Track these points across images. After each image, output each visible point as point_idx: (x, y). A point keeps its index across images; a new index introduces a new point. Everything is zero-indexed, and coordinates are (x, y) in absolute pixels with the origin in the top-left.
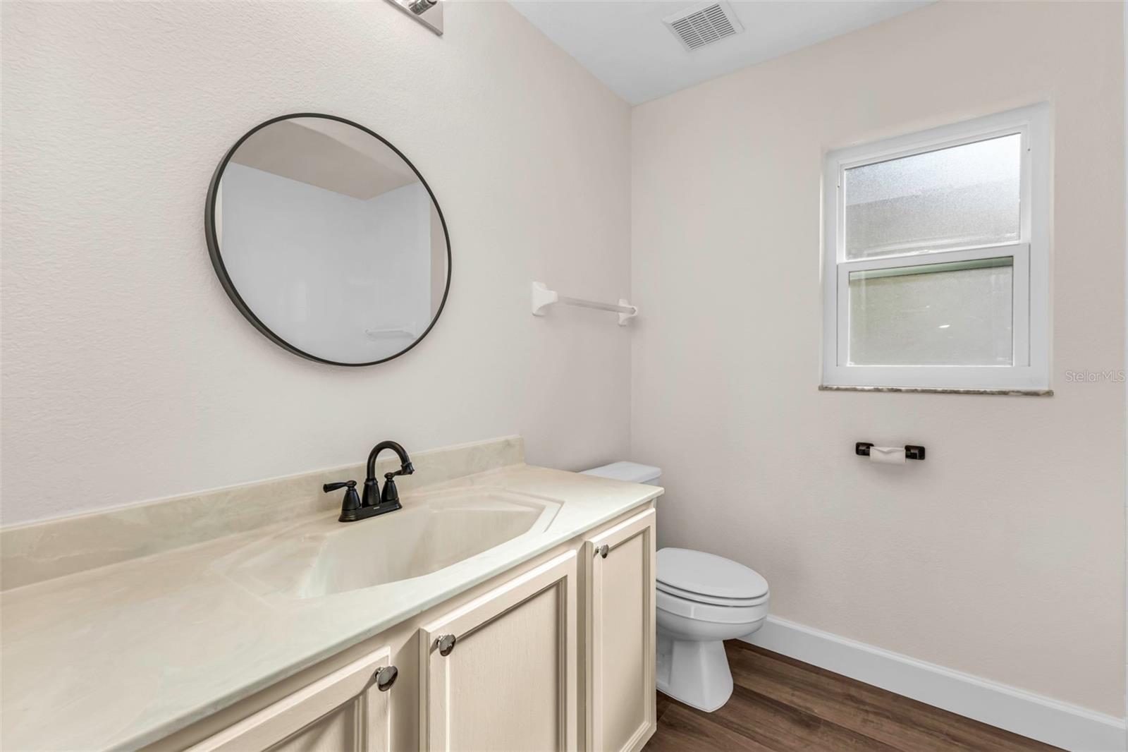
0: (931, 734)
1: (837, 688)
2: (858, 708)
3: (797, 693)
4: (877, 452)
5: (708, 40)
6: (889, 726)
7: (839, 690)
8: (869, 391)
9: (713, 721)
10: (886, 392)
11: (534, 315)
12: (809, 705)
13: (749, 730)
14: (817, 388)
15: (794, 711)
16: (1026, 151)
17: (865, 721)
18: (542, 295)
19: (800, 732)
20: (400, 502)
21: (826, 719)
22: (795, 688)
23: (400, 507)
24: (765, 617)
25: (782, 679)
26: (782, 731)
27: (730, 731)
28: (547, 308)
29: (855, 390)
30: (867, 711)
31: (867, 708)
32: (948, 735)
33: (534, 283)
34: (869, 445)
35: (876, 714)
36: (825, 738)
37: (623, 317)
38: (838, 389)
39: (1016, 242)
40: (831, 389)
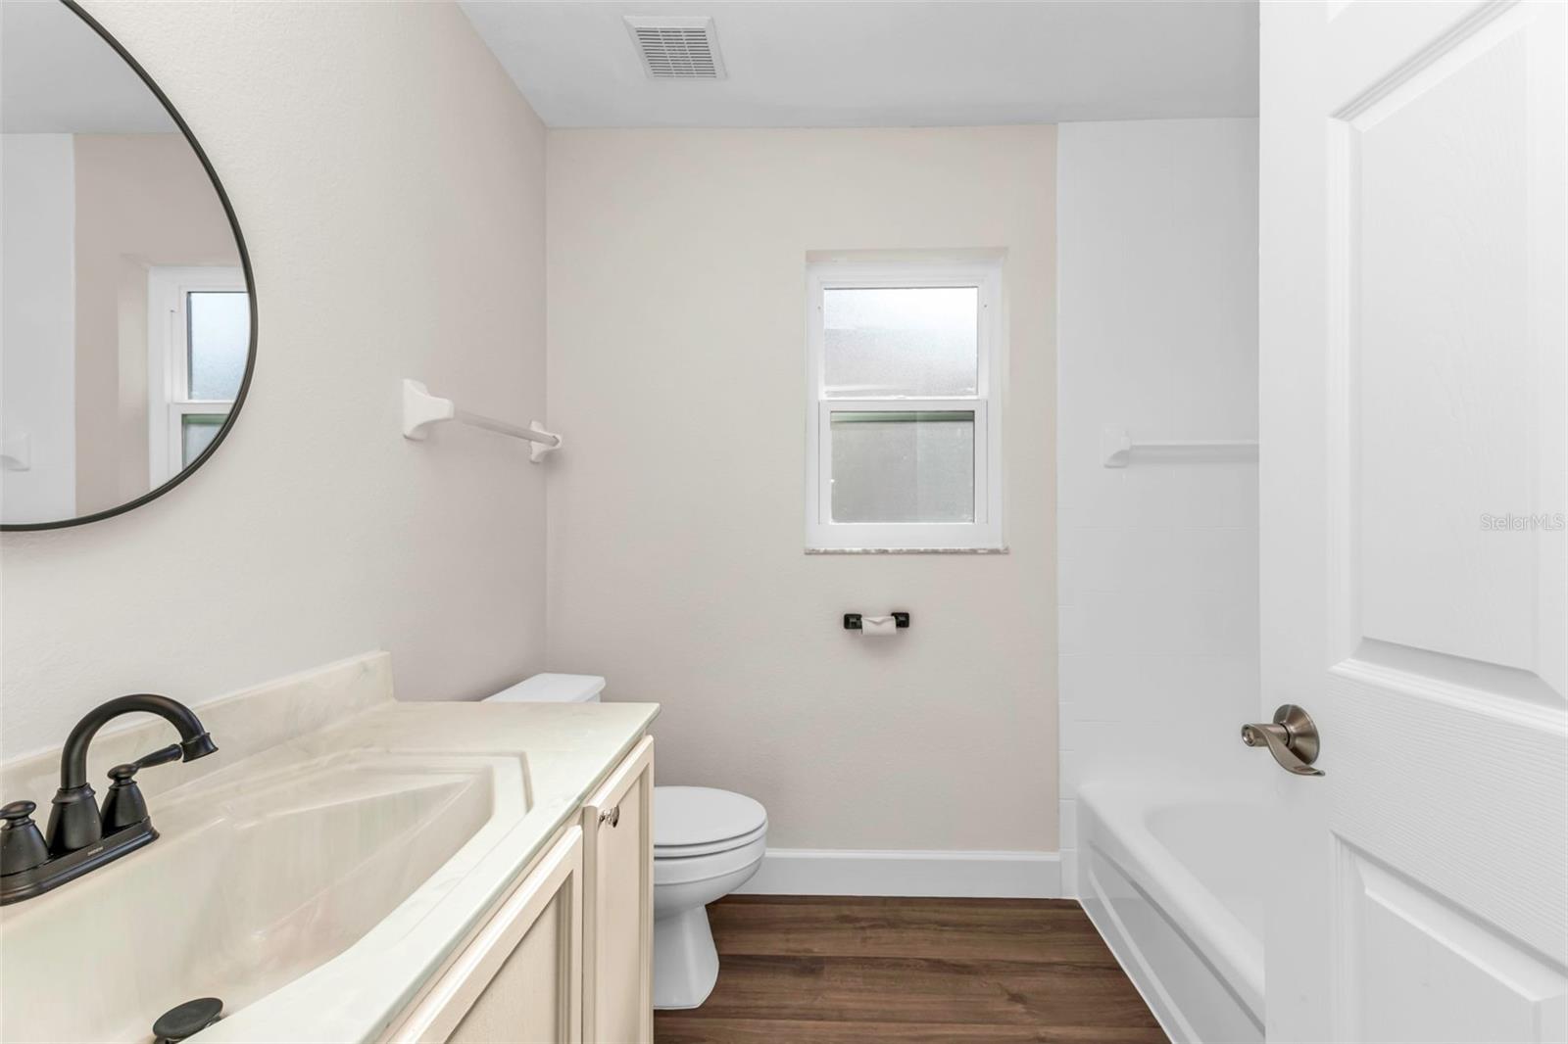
0: (923, 929)
1: (829, 912)
2: (856, 928)
3: (791, 936)
4: (868, 623)
5: (680, 73)
6: (886, 935)
7: (832, 915)
8: (858, 553)
9: (705, 1016)
10: (873, 554)
11: (406, 437)
12: (806, 946)
13: (750, 1007)
14: (803, 552)
15: (794, 959)
16: (983, 306)
17: (864, 940)
18: (422, 405)
19: (806, 982)
20: (154, 824)
21: (828, 955)
22: (788, 931)
23: (155, 836)
24: (764, 854)
25: (766, 926)
26: (786, 991)
27: (730, 1020)
28: (429, 427)
29: (843, 553)
30: (863, 928)
31: (863, 924)
32: (936, 923)
33: (407, 382)
34: (858, 617)
35: (873, 927)
36: (833, 979)
37: (537, 448)
38: (826, 553)
39: (975, 397)
40: (818, 553)
